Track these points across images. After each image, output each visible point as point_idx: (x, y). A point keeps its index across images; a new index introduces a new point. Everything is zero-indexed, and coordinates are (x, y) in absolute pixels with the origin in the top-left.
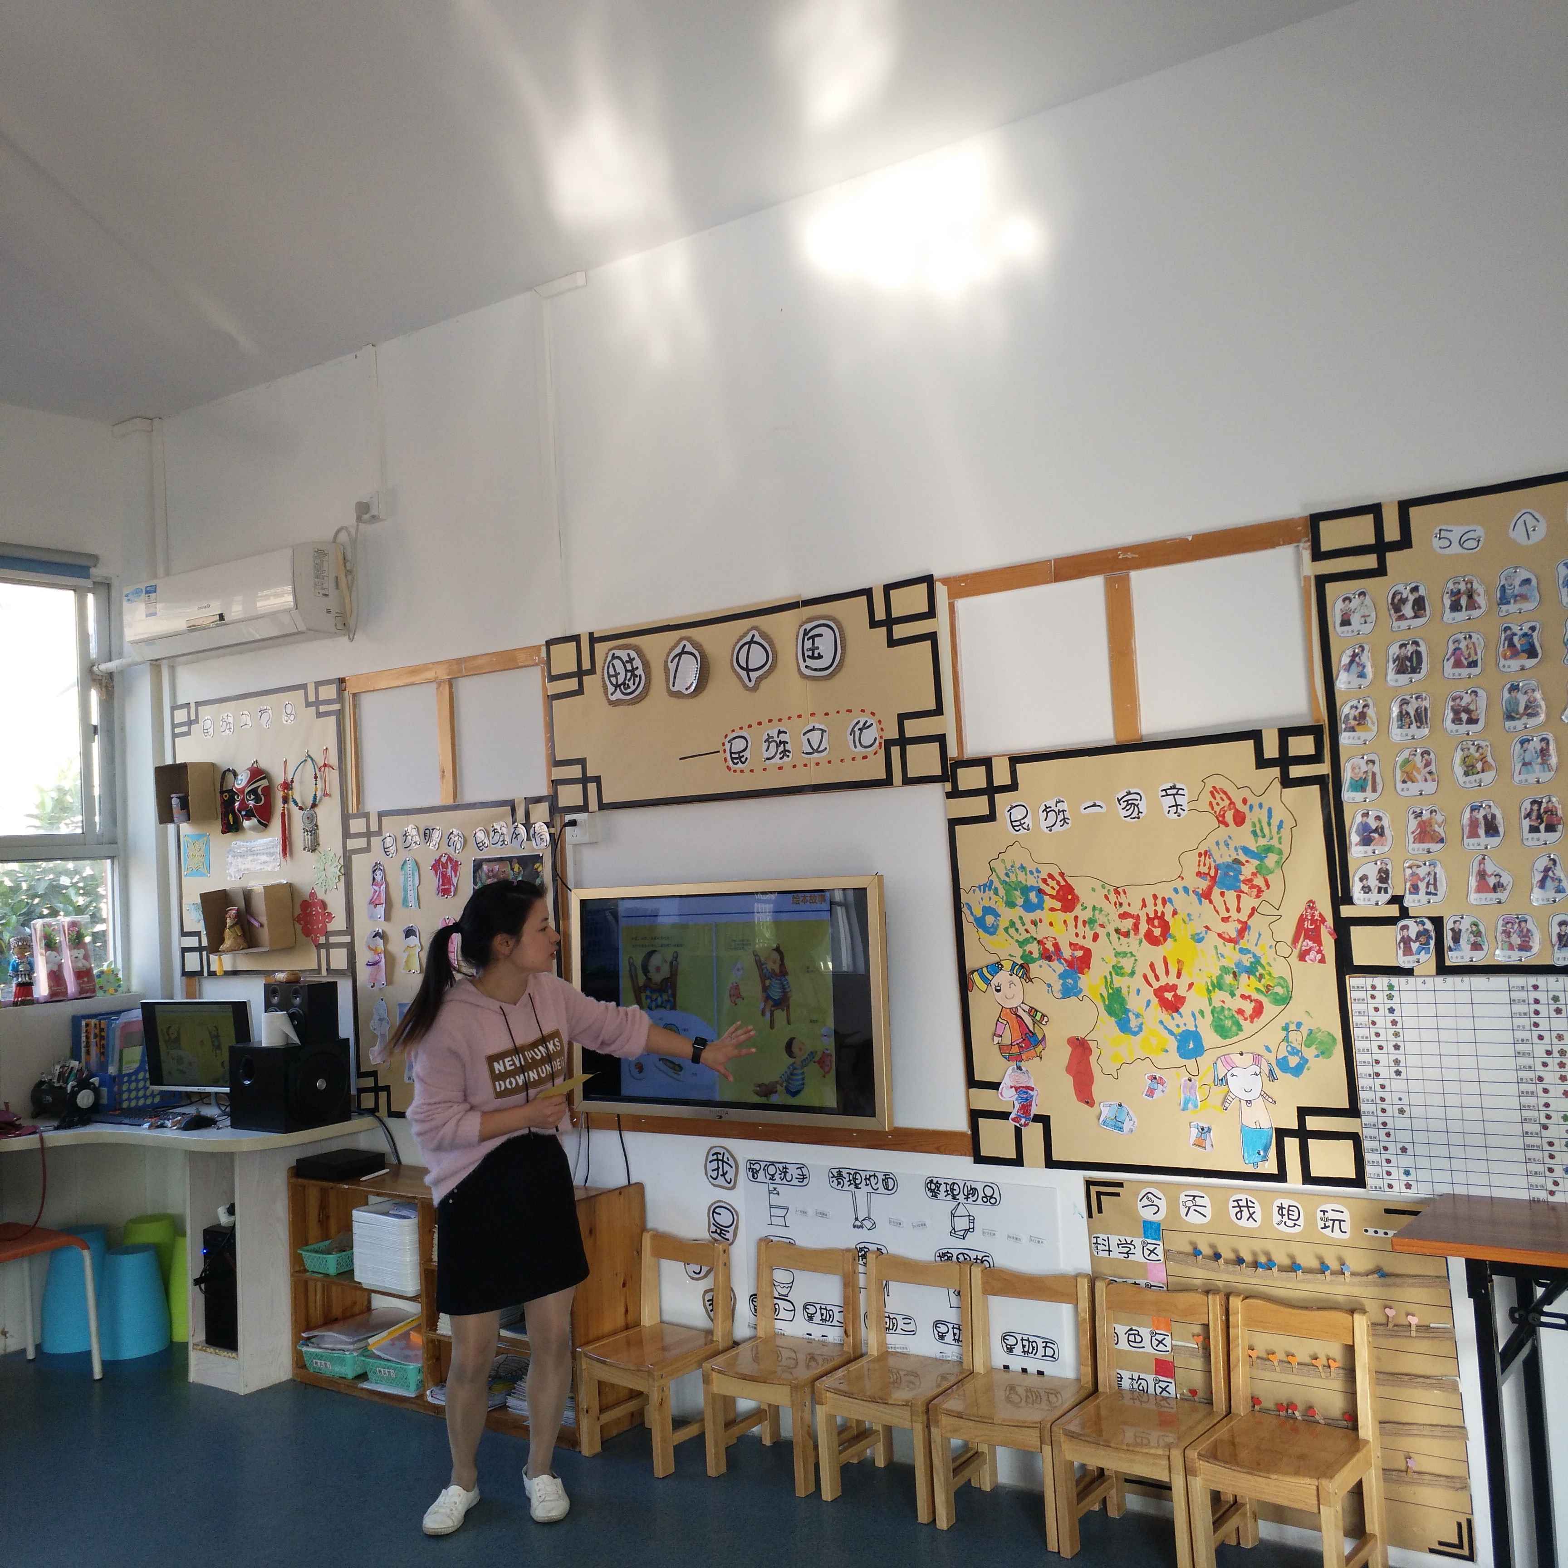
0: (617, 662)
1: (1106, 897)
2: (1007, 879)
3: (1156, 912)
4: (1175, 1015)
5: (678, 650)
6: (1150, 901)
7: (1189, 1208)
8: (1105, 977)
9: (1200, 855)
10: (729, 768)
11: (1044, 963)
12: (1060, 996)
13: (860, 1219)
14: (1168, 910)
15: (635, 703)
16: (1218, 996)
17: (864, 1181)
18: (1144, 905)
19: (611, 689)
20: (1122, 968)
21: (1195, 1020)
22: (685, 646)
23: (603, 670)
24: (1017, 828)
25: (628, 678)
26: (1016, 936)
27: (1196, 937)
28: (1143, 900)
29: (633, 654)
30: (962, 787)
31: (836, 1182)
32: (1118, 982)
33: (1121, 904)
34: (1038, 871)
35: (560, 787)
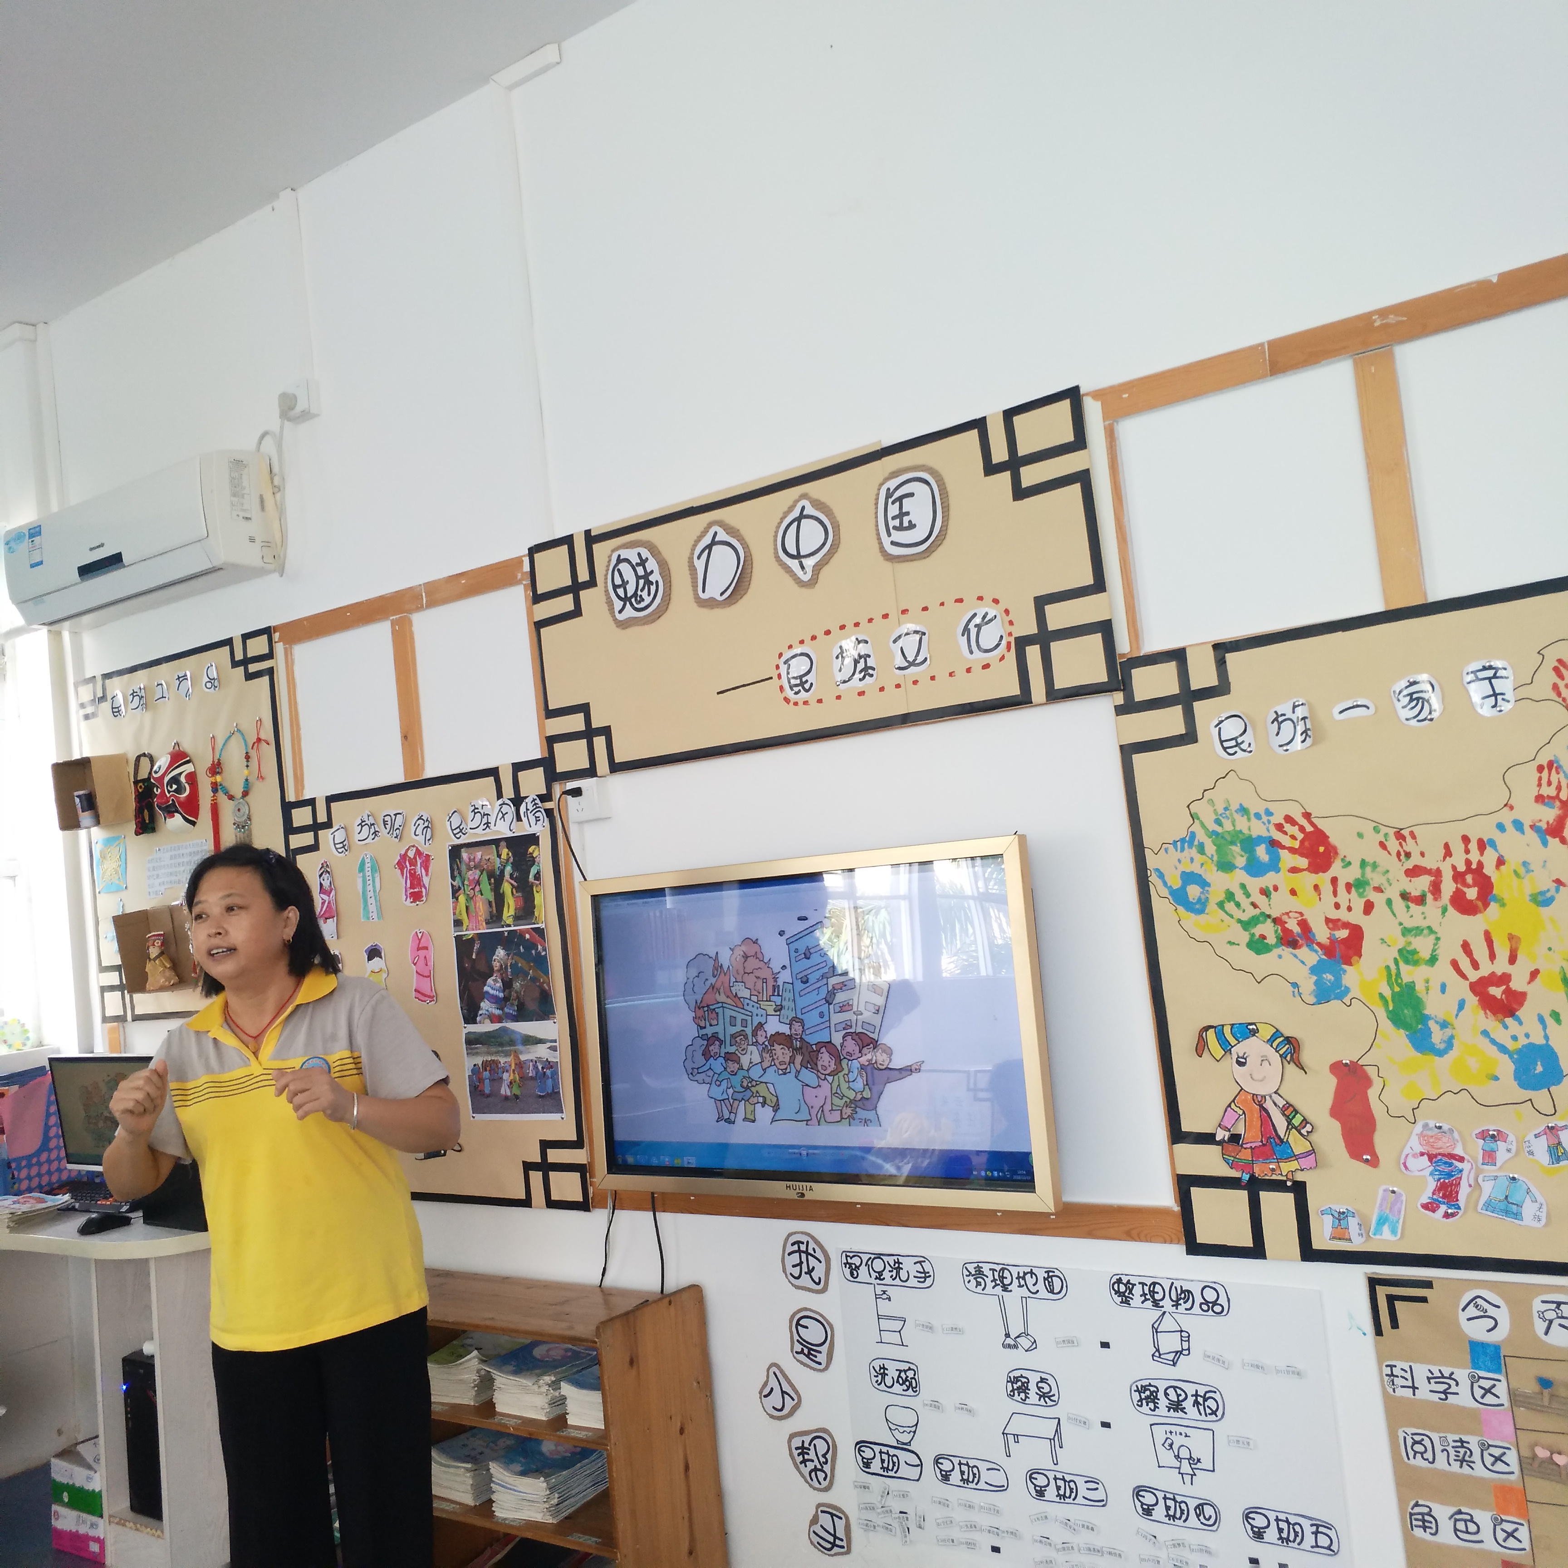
0: (624, 567)
1: (1383, 845)
2: (1219, 829)
3: (1468, 863)
4: (1509, 1021)
5: (707, 540)
6: (1458, 848)
7: (1551, 1322)
8: (1388, 968)
9: (1540, 769)
10: (787, 700)
11: (1286, 951)
12: (1312, 1000)
13: (1013, 1336)
14: (1489, 859)
15: (654, 621)
17: (1016, 1282)
18: (1448, 853)
19: (619, 605)
20: (1414, 952)
21: (1545, 1028)
22: (716, 533)
23: (606, 579)
24: (1231, 751)
25: (640, 586)
26: (1238, 914)
27: (1540, 898)
28: (1447, 846)
29: (645, 553)
30: (1138, 698)
31: (974, 1282)
32: (1408, 973)
33: (1408, 855)
34: (1269, 813)
35: (556, 746)
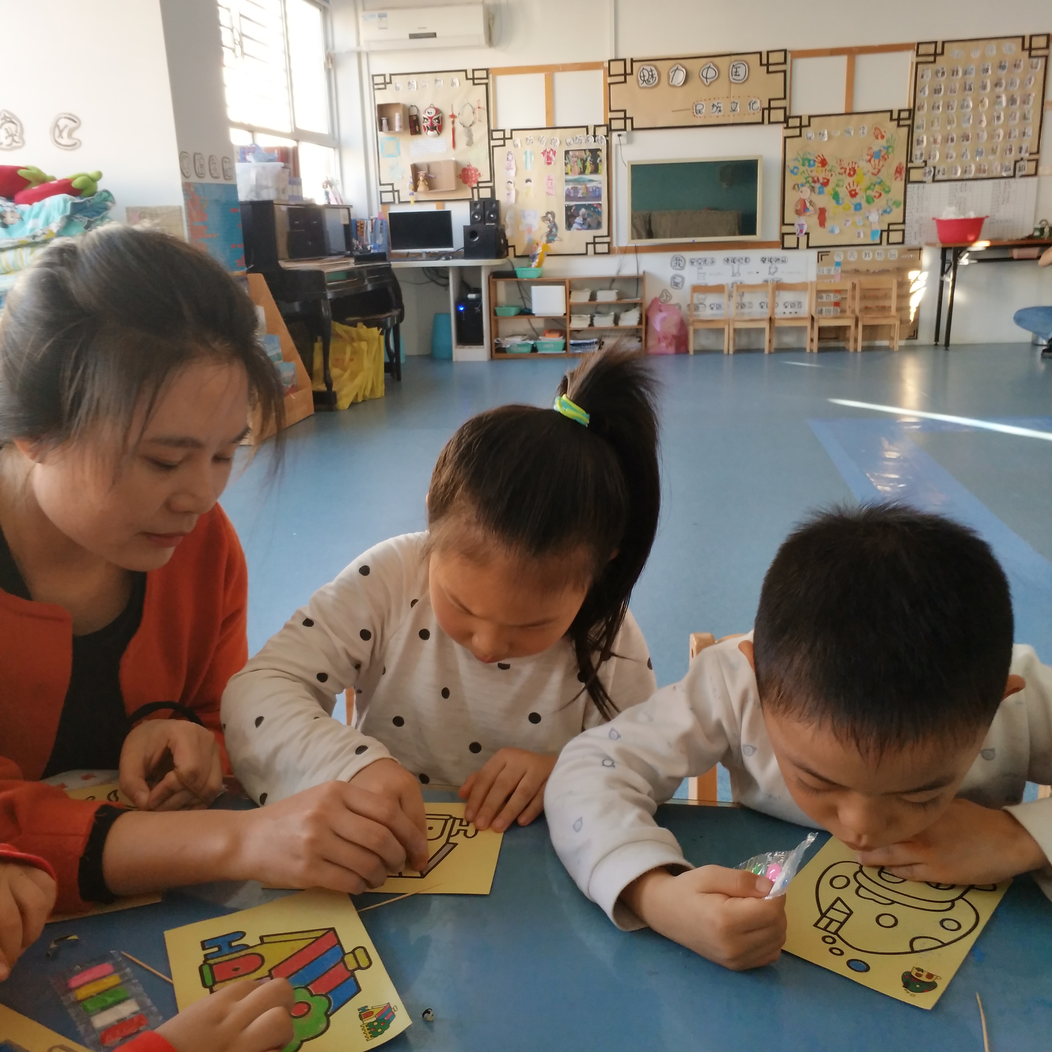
0: (644, 71)
1: (837, 162)
2: (803, 157)
3: (852, 167)
4: (854, 198)
5: (675, 68)
7: (850, 256)
8: (833, 188)
9: (869, 149)
10: (694, 116)
11: (814, 184)
12: (817, 194)
13: (735, 273)
14: (857, 166)
15: (653, 88)
16: (869, 192)
17: (737, 261)
18: (849, 164)
19: (641, 82)
20: (839, 185)
21: (861, 199)
22: (678, 67)
23: (637, 73)
24: (809, 140)
25: (650, 78)
26: (804, 176)
27: (864, 174)
29: (653, 68)
30: (790, 125)
31: (726, 263)
32: (838, 189)
33: (841, 164)
34: (814, 154)
35: (612, 121)
